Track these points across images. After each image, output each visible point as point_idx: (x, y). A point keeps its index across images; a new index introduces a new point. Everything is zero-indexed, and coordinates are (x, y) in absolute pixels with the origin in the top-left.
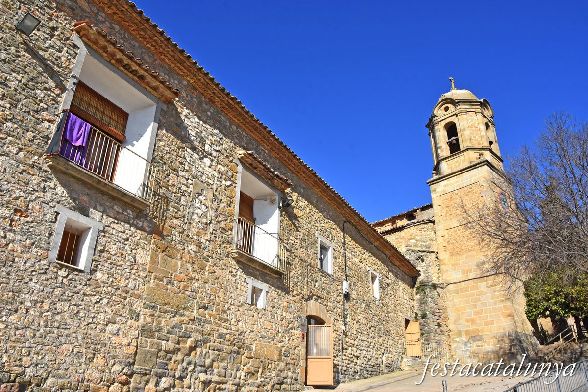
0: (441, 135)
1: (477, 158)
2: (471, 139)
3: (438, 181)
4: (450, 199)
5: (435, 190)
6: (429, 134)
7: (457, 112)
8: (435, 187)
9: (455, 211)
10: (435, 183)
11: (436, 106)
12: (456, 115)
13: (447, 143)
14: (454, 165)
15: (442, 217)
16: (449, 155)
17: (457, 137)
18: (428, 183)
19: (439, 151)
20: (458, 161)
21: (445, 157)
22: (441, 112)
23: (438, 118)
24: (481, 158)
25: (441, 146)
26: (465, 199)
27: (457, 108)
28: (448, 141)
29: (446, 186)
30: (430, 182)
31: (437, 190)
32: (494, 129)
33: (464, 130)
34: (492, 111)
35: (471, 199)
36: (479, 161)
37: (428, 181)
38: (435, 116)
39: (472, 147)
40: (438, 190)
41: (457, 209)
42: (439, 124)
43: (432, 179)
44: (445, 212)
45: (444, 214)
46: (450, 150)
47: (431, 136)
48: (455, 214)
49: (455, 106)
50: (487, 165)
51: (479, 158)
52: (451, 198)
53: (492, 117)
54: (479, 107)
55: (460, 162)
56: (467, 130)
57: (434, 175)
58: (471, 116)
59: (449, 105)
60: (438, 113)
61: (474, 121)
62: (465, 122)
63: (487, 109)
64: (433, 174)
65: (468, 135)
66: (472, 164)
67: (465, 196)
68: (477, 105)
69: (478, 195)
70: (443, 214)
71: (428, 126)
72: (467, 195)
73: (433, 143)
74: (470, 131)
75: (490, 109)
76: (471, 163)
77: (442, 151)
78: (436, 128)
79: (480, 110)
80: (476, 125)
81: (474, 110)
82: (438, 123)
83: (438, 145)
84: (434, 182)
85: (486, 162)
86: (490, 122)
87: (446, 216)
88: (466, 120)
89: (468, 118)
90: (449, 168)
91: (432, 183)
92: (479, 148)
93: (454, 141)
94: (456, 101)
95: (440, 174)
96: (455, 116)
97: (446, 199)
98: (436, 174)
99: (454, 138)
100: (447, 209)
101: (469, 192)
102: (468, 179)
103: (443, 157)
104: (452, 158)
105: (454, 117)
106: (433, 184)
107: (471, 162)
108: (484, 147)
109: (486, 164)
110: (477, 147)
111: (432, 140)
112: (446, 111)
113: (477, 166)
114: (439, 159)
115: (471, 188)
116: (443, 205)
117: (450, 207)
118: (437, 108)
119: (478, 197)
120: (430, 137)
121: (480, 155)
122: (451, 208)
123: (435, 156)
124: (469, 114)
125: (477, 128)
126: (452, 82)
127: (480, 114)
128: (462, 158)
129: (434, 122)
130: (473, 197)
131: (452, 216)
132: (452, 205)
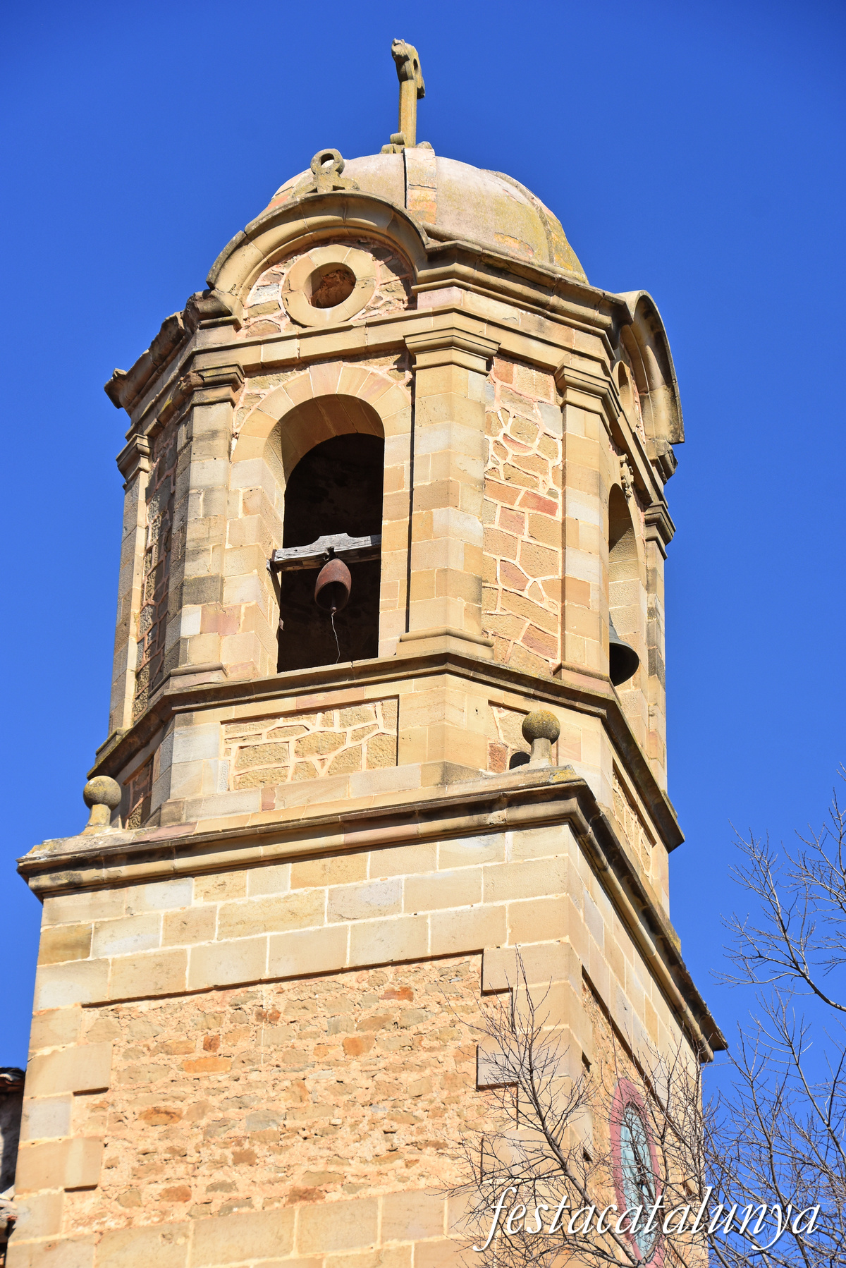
0: (240, 488)
1: (495, 752)
2: (480, 582)
3: (125, 871)
4: (199, 1053)
5: (81, 945)
6: (128, 464)
7: (413, 331)
8: (88, 921)
9: (219, 1164)
10: (96, 886)
11: (249, 238)
12: (404, 355)
13: (274, 567)
14: (292, 760)
15: (88, 1202)
16: (267, 668)
17: (365, 542)
18: (29, 872)
19: (191, 621)
20: (340, 739)
21: (235, 677)
22: (273, 294)
23: (241, 337)
24: (539, 761)
25: (219, 581)
26: (331, 1076)
27: (427, 301)
28: (284, 554)
29: (184, 926)
30: (54, 866)
31: (104, 947)
32: (660, 564)
33: (445, 495)
34: (675, 419)
35: (388, 1090)
36: (517, 779)
37: (39, 853)
38: (221, 317)
39: (481, 654)
40: (107, 947)
41: (245, 1158)
42: (240, 397)
43: (73, 845)
44: (128, 1163)
45: (120, 1176)
46: (281, 635)
47: (144, 481)
48: (219, 1199)
49: (408, 282)
50: (577, 831)
51: (520, 759)
52: (210, 1045)
53: (661, 463)
54: (594, 346)
55: (353, 755)
56: (470, 499)
57: (101, 811)
58: (517, 397)
59: (361, 262)
60: (250, 300)
61: (534, 448)
62: (465, 434)
63: (644, 390)
64: (90, 801)
65: (470, 549)
66: (458, 790)
67: (337, 1052)
68: (586, 326)
69: (450, 1065)
70: (105, 1177)
71: (125, 392)
72: (354, 1047)
73: (143, 535)
74: (486, 516)
75: (661, 394)
76: (445, 782)
77: (219, 623)
78: (204, 419)
79: (596, 369)
80: (546, 484)
81: (551, 357)
82: (234, 384)
83: (193, 570)
84: (88, 875)
85: (573, 804)
86: (644, 502)
87: (131, 1198)
88: (479, 420)
89: (496, 407)
90: (242, 783)
91: (63, 878)
92: (533, 673)
93: (338, 572)
94: (432, 244)
95: (145, 817)
96: (390, 361)
97: (166, 1049)
98: (120, 811)
99: (342, 541)
100: (152, 1138)
101: (380, 1022)
102: (395, 908)
103: (216, 679)
104: (289, 704)
105: (383, 368)
106: (76, 887)
107: (448, 773)
108: (569, 680)
109: (566, 818)
110: (515, 665)
111: (144, 517)
112: (320, 302)
113: (495, 817)
114: (177, 685)
115: (406, 993)
116: (120, 1097)
117: (183, 1125)
118: (252, 252)
119: (451, 1080)
120: (129, 486)
121: (530, 734)
122: (187, 1135)
123: (134, 656)
124: (507, 378)
125: (551, 508)
126: (410, 89)
127: (596, 404)
128: (378, 719)
129: (201, 362)
130: (408, 1078)
131: (179, 1211)
132: (201, 1109)
